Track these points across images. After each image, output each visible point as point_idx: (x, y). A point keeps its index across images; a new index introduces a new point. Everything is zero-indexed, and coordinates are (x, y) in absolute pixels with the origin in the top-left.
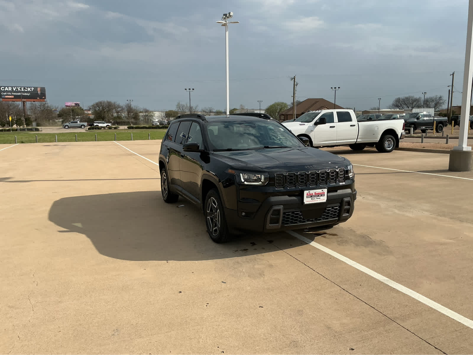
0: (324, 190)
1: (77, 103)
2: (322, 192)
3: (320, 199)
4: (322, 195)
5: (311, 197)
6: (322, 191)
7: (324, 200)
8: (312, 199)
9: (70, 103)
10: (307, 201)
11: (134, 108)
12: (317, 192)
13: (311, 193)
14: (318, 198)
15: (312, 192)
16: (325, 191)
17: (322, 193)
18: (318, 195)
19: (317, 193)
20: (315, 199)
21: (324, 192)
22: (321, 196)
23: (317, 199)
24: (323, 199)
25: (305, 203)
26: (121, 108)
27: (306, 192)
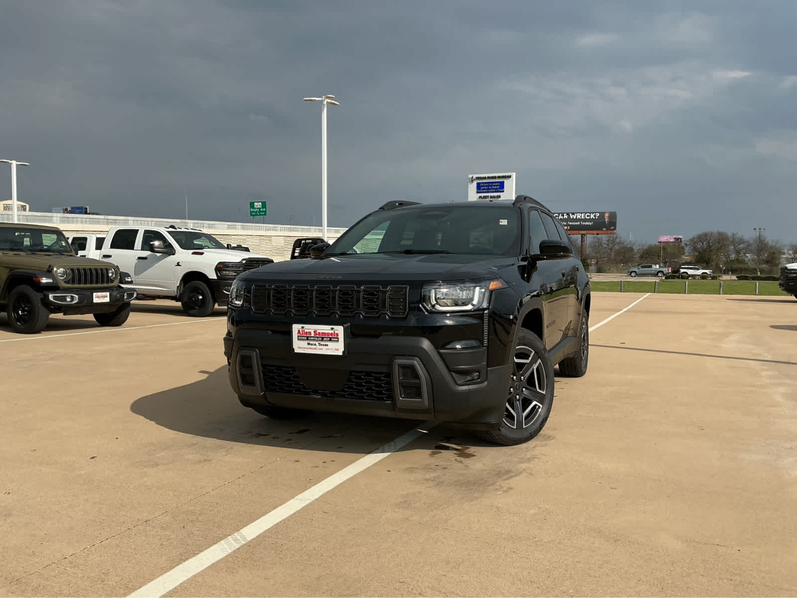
0: (335, 327)
1: (679, 237)
2: (332, 332)
3: (327, 347)
4: (333, 338)
5: (307, 339)
6: (332, 329)
7: (337, 350)
8: (309, 344)
9: (665, 238)
10: (300, 346)
11: (770, 243)
12: (321, 331)
13: (308, 331)
14: (322, 343)
15: (310, 328)
16: (340, 330)
17: (332, 334)
18: (322, 337)
19: (319, 333)
20: (315, 345)
21: (336, 332)
22: (330, 340)
23: (321, 347)
24: (337, 348)
25: (295, 351)
26: (746, 244)
27: (296, 328)
